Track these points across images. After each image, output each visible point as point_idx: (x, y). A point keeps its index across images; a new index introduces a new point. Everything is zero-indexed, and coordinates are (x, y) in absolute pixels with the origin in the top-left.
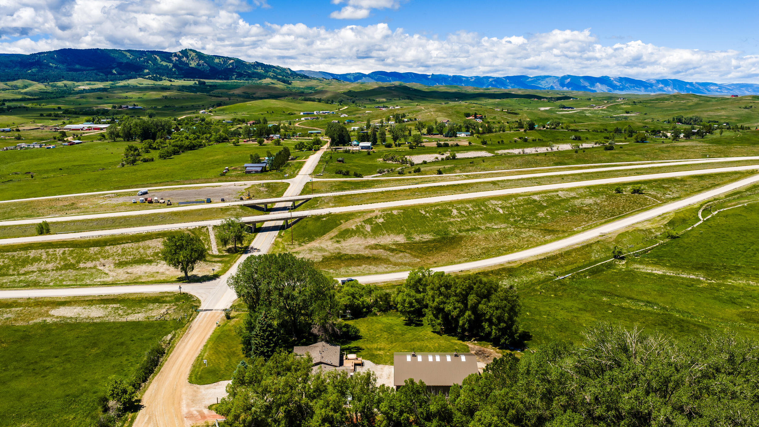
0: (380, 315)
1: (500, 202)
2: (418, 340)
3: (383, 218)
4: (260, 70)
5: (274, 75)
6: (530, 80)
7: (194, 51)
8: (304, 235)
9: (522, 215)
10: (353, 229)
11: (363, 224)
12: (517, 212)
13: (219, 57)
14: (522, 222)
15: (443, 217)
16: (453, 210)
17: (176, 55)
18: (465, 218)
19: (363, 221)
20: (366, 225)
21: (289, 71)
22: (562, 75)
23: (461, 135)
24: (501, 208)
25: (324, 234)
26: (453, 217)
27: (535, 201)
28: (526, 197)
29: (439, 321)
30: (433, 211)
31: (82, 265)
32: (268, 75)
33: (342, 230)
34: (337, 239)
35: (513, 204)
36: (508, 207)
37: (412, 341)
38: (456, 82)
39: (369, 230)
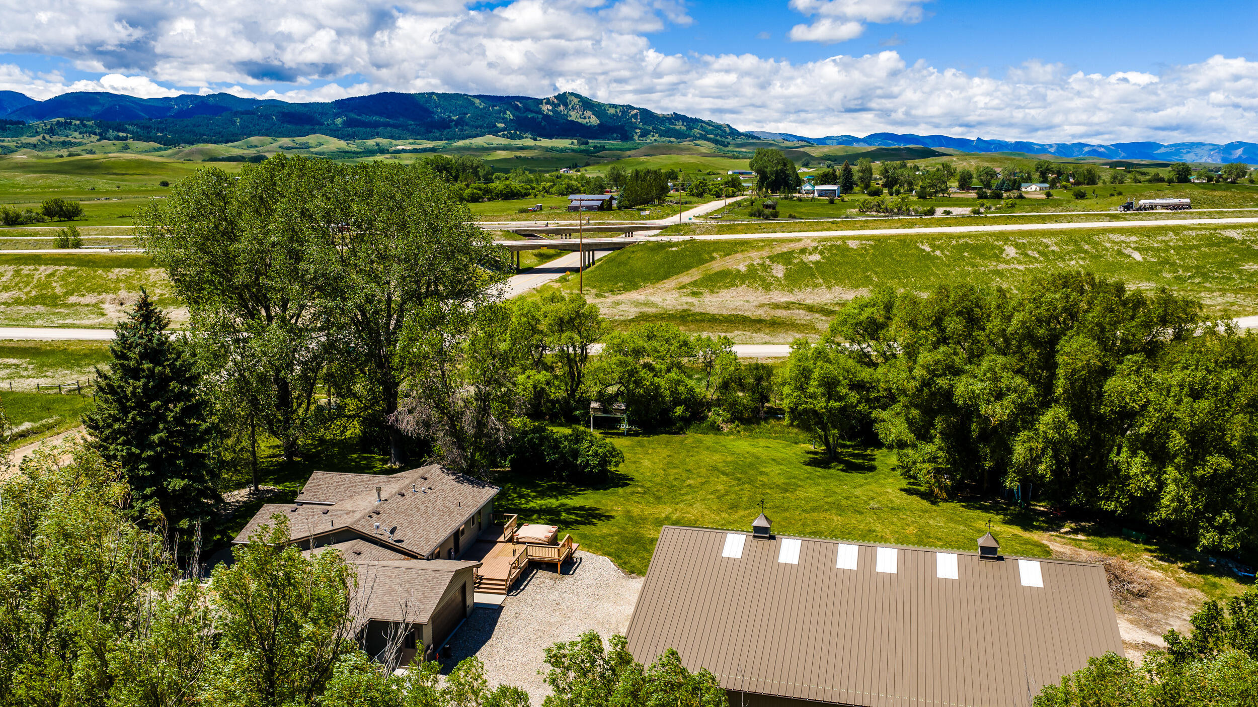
0: (731, 433)
1: (1134, 238)
2: (841, 510)
3: (821, 253)
4: (679, 126)
5: (701, 134)
6: (1162, 150)
7: (578, 96)
8: (616, 277)
9: (1197, 267)
10: (739, 271)
11: (768, 262)
12: (1183, 259)
13: (615, 106)
14: (1197, 281)
15: (978, 260)
16: (1006, 247)
17: (548, 102)
18: (1039, 266)
19: (768, 257)
20: (774, 266)
21: (727, 130)
22: (1228, 142)
23: (1029, 189)
24: (1135, 249)
25: (666, 277)
26: (1007, 262)
27: (1231, 240)
28: (1207, 232)
29: (930, 448)
30: (954, 247)
31: (72, 299)
32: (692, 133)
33: (712, 272)
34: (695, 289)
35: (1171, 244)
36: (1158, 250)
37: (814, 510)
38: (1021, 149)
39: (780, 275)
